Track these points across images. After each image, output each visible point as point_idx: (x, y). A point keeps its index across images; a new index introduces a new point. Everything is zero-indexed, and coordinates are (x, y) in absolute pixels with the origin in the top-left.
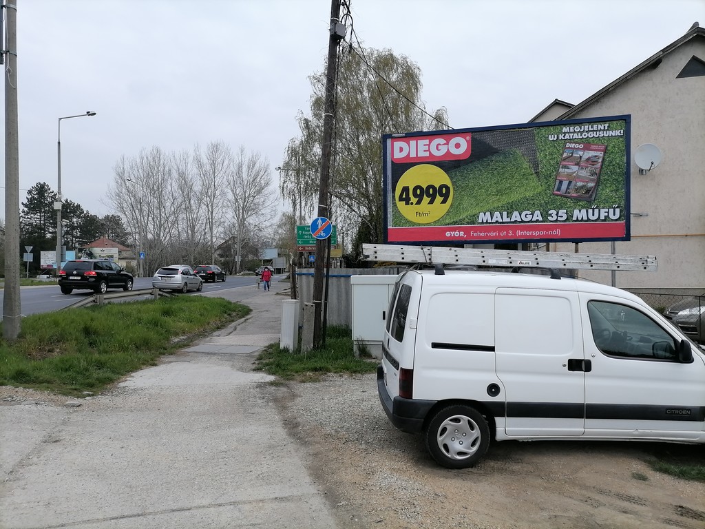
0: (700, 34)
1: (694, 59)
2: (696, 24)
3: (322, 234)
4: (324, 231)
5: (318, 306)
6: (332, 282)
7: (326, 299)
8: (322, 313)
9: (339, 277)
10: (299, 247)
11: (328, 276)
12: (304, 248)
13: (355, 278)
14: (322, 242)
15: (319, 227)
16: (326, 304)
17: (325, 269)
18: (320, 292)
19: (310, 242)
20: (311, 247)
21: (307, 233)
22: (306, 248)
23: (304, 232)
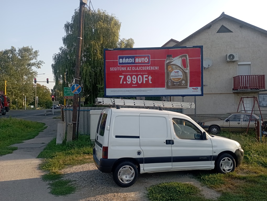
0: (225, 16)
1: (223, 26)
2: (223, 13)
3: (77, 91)
4: (78, 90)
5: (74, 124)
6: (81, 113)
7: (78, 121)
8: (76, 127)
9: (84, 111)
10: (65, 97)
11: (79, 111)
12: (67, 97)
13: (91, 112)
14: (76, 95)
15: (75, 88)
16: (78, 124)
17: (78, 108)
18: (75, 118)
19: (70, 95)
20: (70, 97)
21: (69, 91)
22: (68, 97)
23: (67, 90)
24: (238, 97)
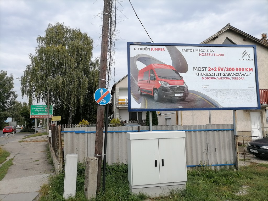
0: (230, 28)
1: (227, 38)
2: (229, 24)
3: (104, 101)
4: (105, 99)
5: (100, 159)
7: (105, 152)
10: (32, 116)
11: (106, 132)
16: (105, 157)
18: (101, 147)
19: (38, 113)
20: (38, 116)
21: (36, 109)
22: (36, 116)
23: (35, 109)
24: (247, 113)
